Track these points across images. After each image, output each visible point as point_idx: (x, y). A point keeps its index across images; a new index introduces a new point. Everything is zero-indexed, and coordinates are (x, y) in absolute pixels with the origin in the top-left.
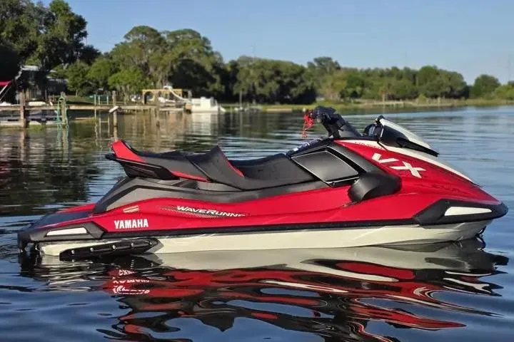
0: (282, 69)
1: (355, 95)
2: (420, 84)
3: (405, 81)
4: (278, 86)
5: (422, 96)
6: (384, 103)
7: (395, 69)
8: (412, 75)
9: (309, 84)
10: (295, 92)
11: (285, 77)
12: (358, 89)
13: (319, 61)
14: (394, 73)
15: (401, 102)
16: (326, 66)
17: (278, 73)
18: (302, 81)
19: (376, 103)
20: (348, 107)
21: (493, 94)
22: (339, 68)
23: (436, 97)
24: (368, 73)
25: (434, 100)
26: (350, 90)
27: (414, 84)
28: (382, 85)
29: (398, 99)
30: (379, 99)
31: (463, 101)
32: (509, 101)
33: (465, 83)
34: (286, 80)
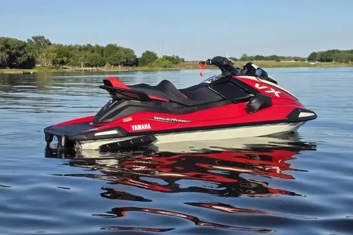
0: (10, 43)
1: (62, 63)
2: (106, 57)
3: (96, 54)
4: (7, 56)
5: (108, 64)
6: (83, 68)
7: (89, 46)
8: (101, 50)
9: (30, 54)
10: (21, 60)
11: (13, 49)
12: (65, 59)
13: (35, 38)
14: (88, 48)
15: (94, 68)
16: (41, 42)
17: (7, 46)
18: (25, 52)
19: (77, 68)
20: (58, 71)
21: (154, 64)
22: (50, 44)
23: (117, 65)
24: (71, 48)
25: (117, 67)
26: (59, 60)
27: (103, 56)
28: (81, 56)
29: (92, 67)
30: (79, 65)
31: (134, 68)
32: (164, 69)
33: (136, 56)
34: (14, 52)
